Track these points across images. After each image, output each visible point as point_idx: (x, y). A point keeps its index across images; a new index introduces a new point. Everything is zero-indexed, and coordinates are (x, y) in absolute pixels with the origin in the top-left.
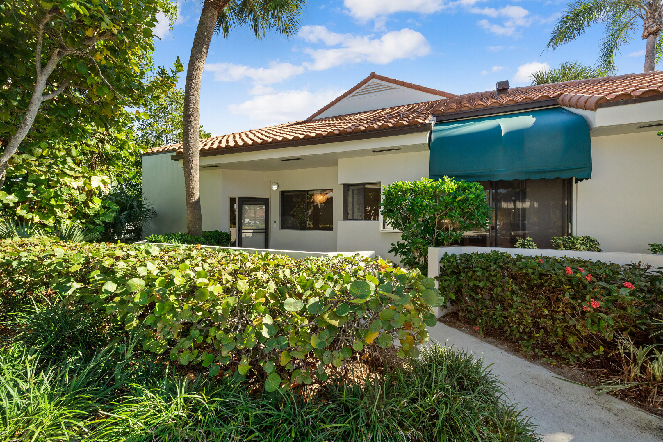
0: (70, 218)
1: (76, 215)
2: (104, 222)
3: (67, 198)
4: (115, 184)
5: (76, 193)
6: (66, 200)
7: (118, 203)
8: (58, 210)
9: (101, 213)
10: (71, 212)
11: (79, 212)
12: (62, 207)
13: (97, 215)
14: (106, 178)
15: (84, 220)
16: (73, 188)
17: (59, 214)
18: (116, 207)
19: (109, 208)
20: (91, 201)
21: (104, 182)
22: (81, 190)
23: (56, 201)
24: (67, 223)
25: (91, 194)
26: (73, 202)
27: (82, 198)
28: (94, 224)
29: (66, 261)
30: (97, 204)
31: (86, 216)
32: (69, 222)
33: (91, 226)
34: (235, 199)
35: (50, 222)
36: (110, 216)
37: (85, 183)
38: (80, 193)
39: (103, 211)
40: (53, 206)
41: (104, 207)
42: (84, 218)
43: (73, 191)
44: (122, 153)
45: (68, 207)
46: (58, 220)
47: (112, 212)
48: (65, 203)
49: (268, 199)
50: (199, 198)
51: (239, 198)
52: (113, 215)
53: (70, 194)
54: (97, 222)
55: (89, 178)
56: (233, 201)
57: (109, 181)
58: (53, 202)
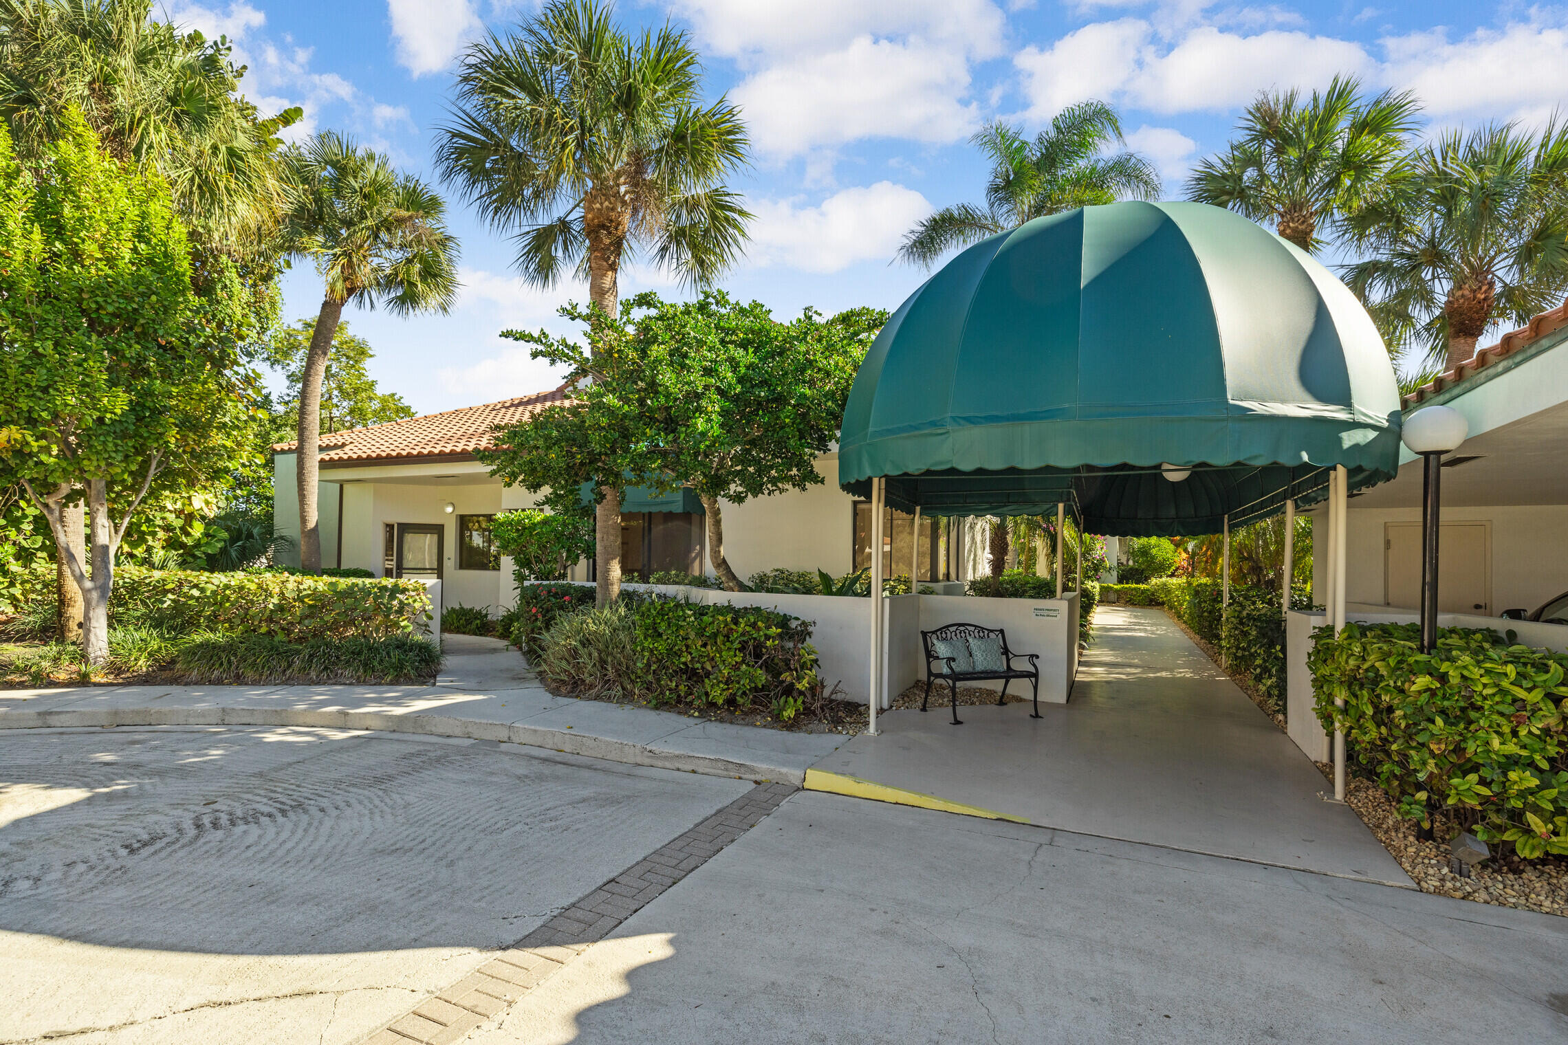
0: (163, 548)
1: (171, 544)
2: (207, 555)
3: (160, 523)
4: (223, 504)
5: (171, 517)
6: (159, 526)
7: (228, 529)
8: (149, 538)
9: (202, 542)
10: (165, 540)
11: (175, 541)
12: (154, 534)
13: (198, 544)
14: (210, 497)
15: (181, 551)
16: (169, 511)
17: (150, 543)
18: (225, 535)
19: (214, 536)
20: (191, 526)
21: (207, 503)
22: (178, 514)
23: (148, 527)
24: (159, 554)
25: (190, 518)
26: (168, 528)
27: (178, 523)
28: (194, 556)
29: (163, 580)
30: (198, 529)
31: (183, 546)
32: (162, 553)
33: (190, 559)
34: (393, 526)
35: (139, 552)
36: (215, 546)
37: (184, 505)
38: (177, 517)
39: (205, 540)
40: (144, 533)
41: (207, 535)
42: (181, 548)
43: (167, 515)
44: (230, 465)
45: (161, 534)
46: (149, 550)
47: (219, 541)
48: (157, 529)
49: (443, 526)
50: (317, 525)
51: (399, 524)
52: (219, 545)
53: (163, 519)
54: (197, 553)
55: (189, 498)
56: (390, 527)
57: (215, 500)
58: (144, 528)
